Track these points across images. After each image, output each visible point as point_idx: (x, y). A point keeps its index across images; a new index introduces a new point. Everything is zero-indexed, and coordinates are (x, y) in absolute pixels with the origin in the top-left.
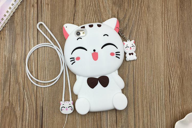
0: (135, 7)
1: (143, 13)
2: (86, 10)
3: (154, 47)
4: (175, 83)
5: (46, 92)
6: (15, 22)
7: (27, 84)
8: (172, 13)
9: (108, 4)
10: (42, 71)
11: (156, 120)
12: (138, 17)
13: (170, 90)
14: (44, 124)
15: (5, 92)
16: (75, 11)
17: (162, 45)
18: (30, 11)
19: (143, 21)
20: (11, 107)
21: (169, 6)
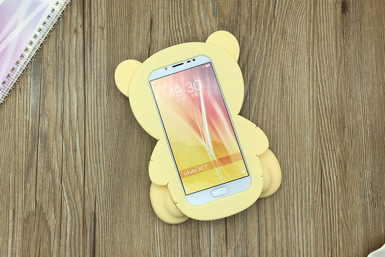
0: (259, 32)
1: (274, 44)
2: (172, 38)
3: (293, 105)
4: (332, 171)
5: (100, 185)
6: (44, 61)
7: (67, 172)
8: (326, 43)
9: (211, 27)
10: (93, 150)
11: (297, 237)
12: (265, 50)
13: (322, 182)
14: (98, 243)
15: (28, 186)
16: (151, 40)
17: (309, 101)
18: (70, 40)
19: (274, 58)
20: (40, 213)
21: (322, 30)
